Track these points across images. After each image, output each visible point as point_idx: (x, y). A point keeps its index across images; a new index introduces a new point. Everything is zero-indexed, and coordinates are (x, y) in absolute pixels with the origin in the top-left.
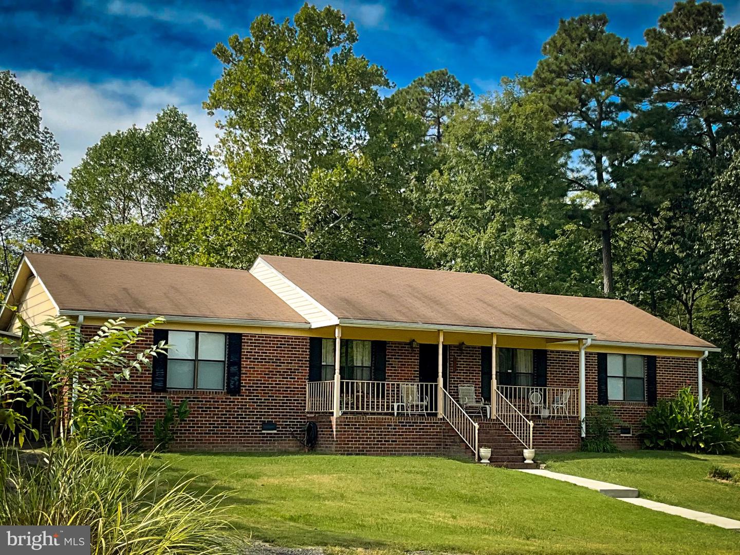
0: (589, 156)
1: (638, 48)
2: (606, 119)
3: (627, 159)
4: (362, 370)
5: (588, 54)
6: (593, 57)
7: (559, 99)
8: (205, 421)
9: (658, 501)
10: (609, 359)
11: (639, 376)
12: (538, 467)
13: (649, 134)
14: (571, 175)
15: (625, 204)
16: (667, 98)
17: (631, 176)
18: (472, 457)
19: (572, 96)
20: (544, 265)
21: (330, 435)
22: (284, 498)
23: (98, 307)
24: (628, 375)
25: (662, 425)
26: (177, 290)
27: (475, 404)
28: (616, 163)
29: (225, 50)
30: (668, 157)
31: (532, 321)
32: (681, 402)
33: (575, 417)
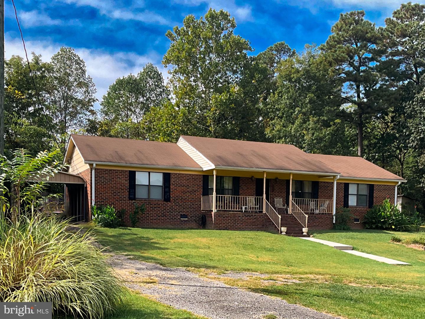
0: (352, 85)
1: (380, 28)
2: (363, 66)
3: (374, 86)
4: (228, 191)
5: (353, 32)
6: (356, 33)
7: (338, 56)
8: (154, 214)
9: (361, 252)
10: (350, 185)
11: (365, 194)
12: (309, 236)
13: (384, 73)
14: (343, 96)
15: (369, 110)
16: (394, 54)
17: (373, 95)
18: (277, 231)
19: (345, 54)
20: (324, 140)
21: (211, 220)
22: (182, 248)
23: (103, 160)
24: (359, 193)
25: (374, 218)
26: (140, 152)
27: (282, 207)
28: (367, 89)
29: (172, 34)
30: (395, 85)
31: (310, 167)
32: (384, 206)
33: (330, 213)
